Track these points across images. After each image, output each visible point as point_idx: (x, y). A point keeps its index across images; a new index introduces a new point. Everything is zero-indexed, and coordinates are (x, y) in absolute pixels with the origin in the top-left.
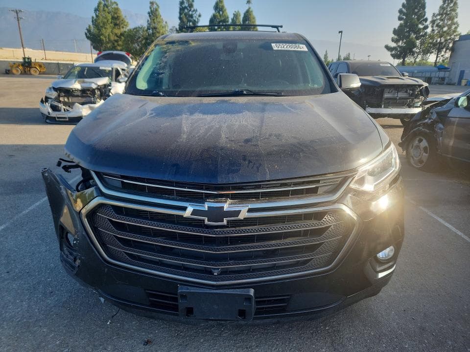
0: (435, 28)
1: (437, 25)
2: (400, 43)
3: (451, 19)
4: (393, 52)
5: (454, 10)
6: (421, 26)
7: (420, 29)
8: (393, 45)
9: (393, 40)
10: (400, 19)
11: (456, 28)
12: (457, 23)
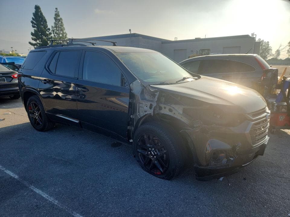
0: (55, 35)
1: (56, 33)
2: (38, 41)
3: (62, 30)
4: (35, 47)
5: (62, 26)
6: (48, 33)
7: (47, 34)
8: (34, 42)
9: (33, 39)
10: (33, 27)
11: (66, 35)
12: (65, 33)
